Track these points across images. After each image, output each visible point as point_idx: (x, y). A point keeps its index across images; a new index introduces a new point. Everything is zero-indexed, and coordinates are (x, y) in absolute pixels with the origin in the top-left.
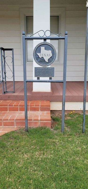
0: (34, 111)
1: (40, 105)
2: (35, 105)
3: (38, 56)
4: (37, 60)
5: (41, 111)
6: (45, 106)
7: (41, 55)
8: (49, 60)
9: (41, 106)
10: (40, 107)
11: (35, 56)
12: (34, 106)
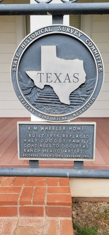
0: (30, 216)
1: (46, 201)
2: (32, 201)
3: (30, 82)
4: (28, 96)
5: (49, 216)
6: (58, 205)
7: (44, 77)
8: (72, 95)
9: (48, 204)
10: (46, 208)
11: (20, 80)
12: (30, 203)
